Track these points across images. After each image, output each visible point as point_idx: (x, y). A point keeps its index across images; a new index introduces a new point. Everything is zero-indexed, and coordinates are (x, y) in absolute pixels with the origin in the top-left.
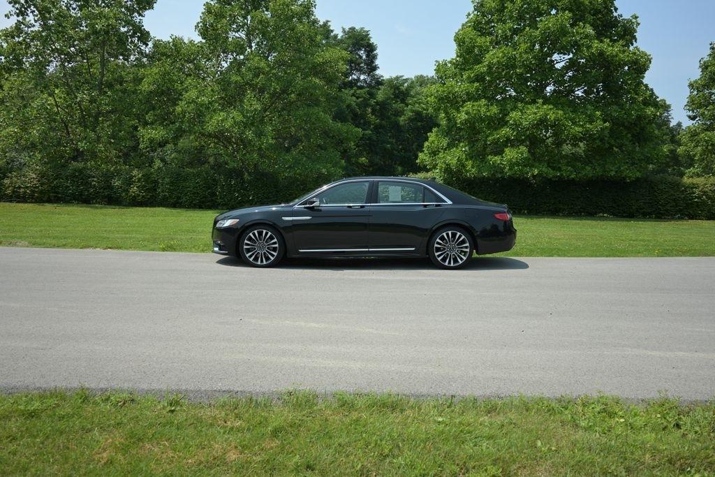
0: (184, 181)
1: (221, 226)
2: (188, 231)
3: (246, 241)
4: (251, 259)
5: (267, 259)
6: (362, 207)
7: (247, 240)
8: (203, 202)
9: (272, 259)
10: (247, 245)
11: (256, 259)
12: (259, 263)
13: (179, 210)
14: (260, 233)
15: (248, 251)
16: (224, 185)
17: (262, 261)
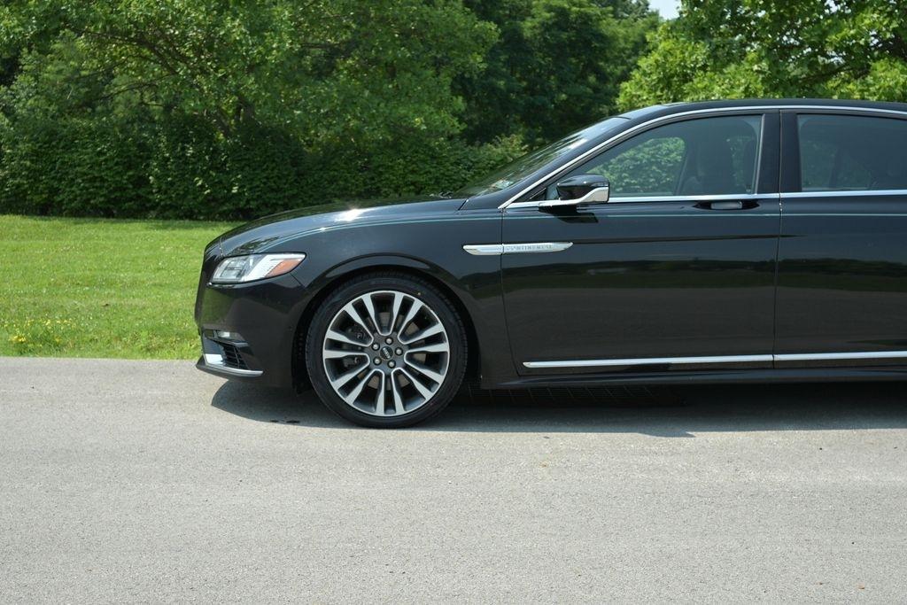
0: (67, 148)
1: (232, 277)
2: (91, 283)
3: (331, 334)
4: (350, 399)
5: (409, 394)
6: (749, 204)
7: (336, 329)
8: (116, 201)
9: (428, 395)
10: (336, 345)
11: (368, 396)
12: (379, 410)
13: (57, 222)
14: (383, 304)
15: (339, 367)
16: (168, 159)
17: (389, 403)
